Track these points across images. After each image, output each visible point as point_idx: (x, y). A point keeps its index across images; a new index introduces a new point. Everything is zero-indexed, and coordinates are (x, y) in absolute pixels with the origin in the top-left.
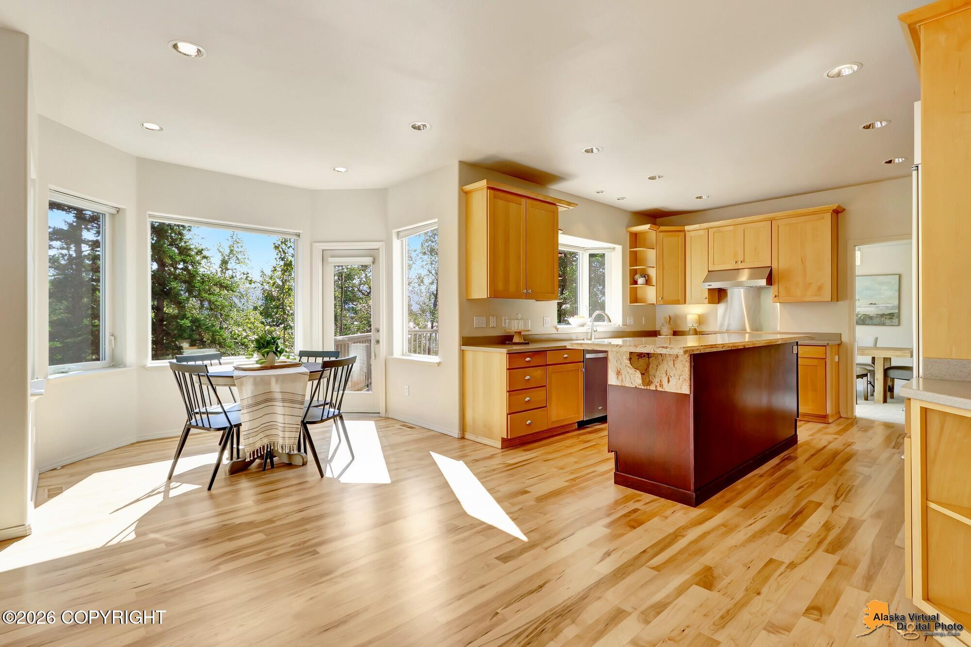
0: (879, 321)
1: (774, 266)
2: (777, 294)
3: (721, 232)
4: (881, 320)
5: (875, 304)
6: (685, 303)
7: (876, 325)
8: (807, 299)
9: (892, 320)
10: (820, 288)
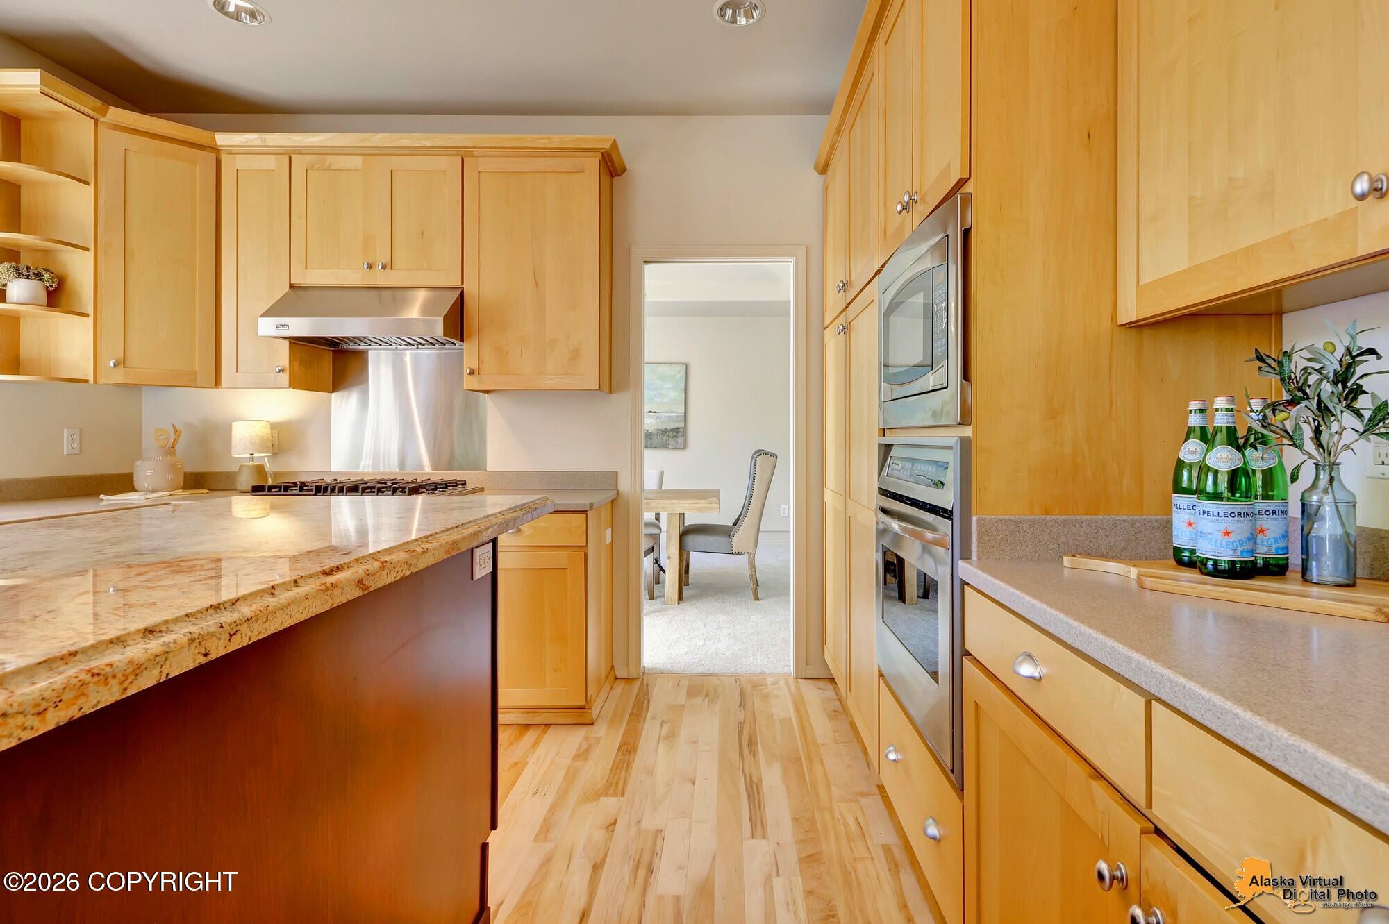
0: (661, 441)
1: (469, 288)
2: (475, 366)
3: (329, 169)
4: (662, 439)
5: (655, 412)
6: (217, 383)
7: (655, 448)
8: (548, 382)
9: (676, 439)
10: (575, 355)
